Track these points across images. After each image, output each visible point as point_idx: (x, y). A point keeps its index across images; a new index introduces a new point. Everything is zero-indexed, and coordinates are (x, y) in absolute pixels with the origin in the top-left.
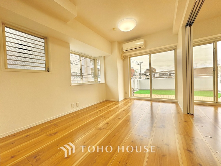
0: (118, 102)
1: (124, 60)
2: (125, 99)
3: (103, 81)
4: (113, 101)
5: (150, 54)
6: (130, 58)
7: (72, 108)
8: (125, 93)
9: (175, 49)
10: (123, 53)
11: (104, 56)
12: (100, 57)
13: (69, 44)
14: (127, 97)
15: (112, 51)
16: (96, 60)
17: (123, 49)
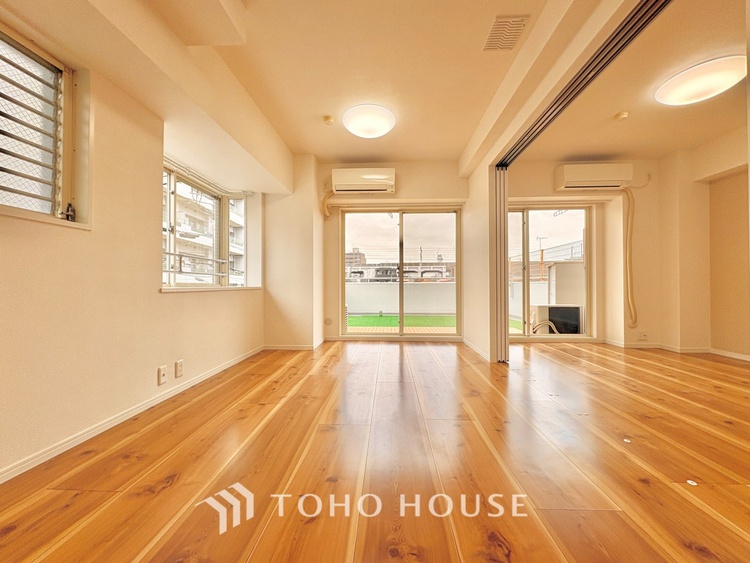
0: (311, 352)
1: (326, 218)
2: (325, 342)
3: (256, 282)
4: (294, 352)
5: (403, 212)
6: (344, 212)
7: (159, 384)
8: (327, 322)
9: (458, 211)
10: (331, 194)
11: (264, 195)
12: (246, 196)
13: (162, 121)
14: (333, 337)
15: (295, 183)
16: (224, 201)
17: (334, 184)
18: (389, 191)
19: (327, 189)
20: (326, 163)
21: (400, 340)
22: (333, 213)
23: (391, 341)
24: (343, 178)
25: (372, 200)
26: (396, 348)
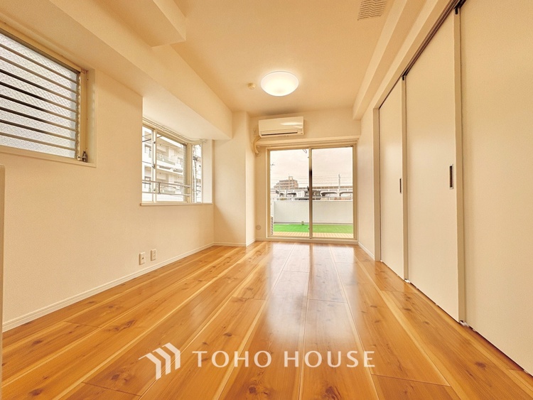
0: (244, 248)
1: (256, 155)
2: (256, 241)
3: (208, 200)
4: (233, 247)
5: (312, 148)
6: (269, 151)
7: (140, 264)
8: (257, 228)
9: (354, 145)
10: (258, 138)
11: (214, 141)
12: (202, 142)
13: (141, 97)
14: (261, 238)
15: (234, 132)
16: (189, 146)
17: (260, 131)
18: (299, 133)
19: (256, 135)
20: (254, 117)
21: (310, 242)
22: (261, 151)
23: (302, 242)
24: (266, 126)
25: (288, 140)
26: (307, 247)
